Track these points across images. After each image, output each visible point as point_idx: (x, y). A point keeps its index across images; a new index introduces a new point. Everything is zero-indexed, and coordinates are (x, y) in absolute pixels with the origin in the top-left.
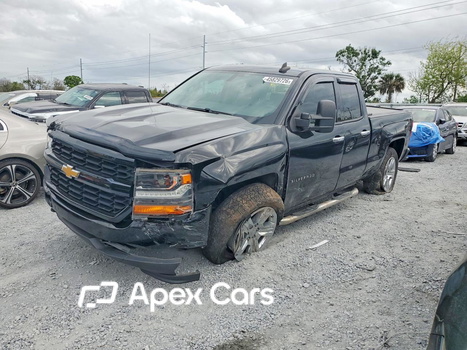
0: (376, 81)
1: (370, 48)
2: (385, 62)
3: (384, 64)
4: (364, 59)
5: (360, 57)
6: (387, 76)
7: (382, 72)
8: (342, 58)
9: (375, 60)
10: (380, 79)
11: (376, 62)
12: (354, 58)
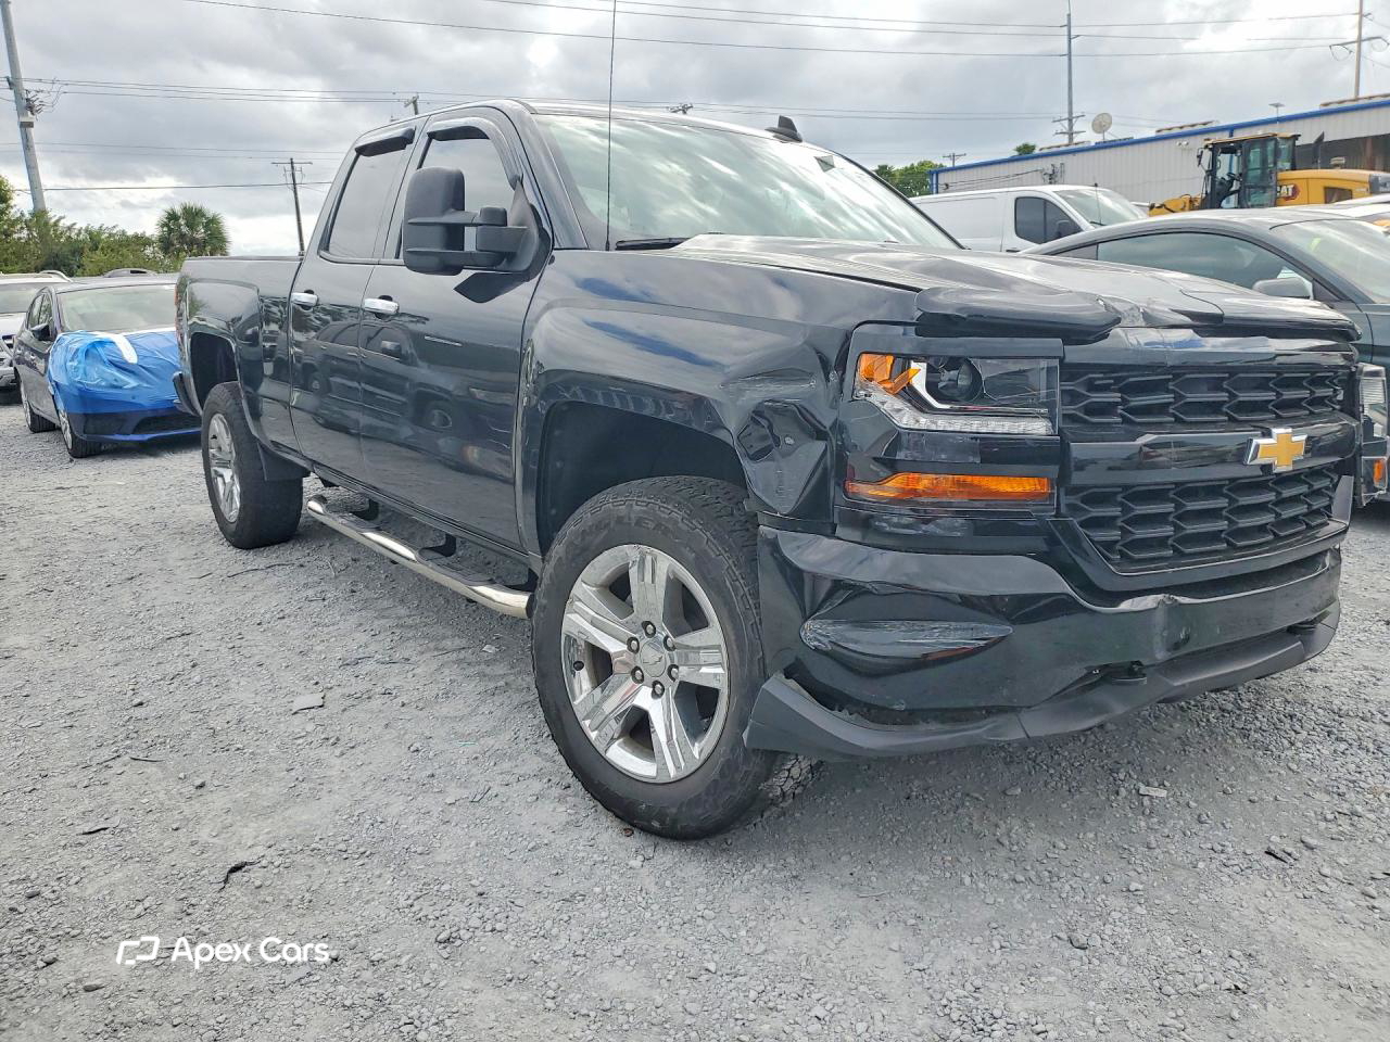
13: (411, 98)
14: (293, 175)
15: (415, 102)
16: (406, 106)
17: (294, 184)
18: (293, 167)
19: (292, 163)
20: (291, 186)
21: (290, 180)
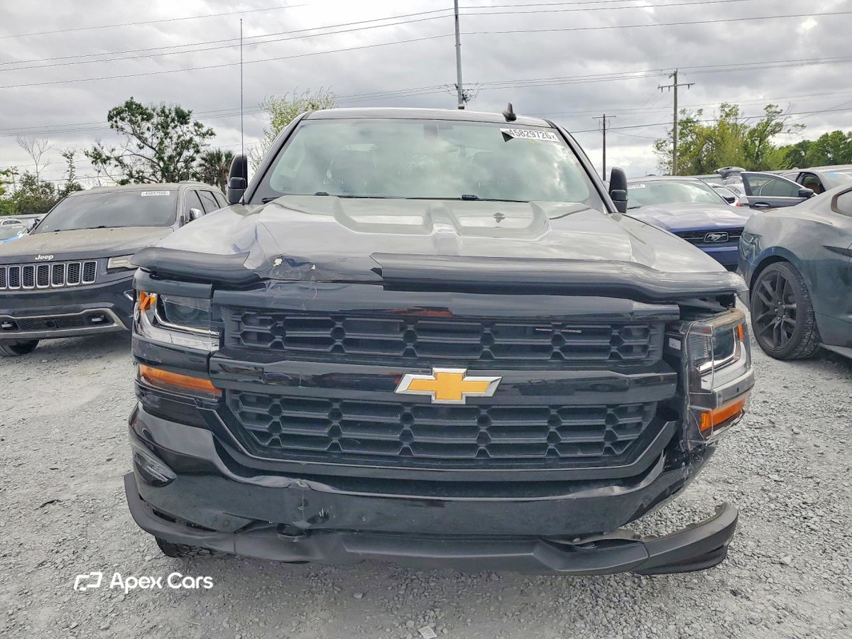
0: (194, 164)
1: (171, 105)
2: (204, 130)
3: (204, 135)
4: (164, 126)
5: (156, 120)
6: (211, 155)
7: (202, 149)
8: (120, 124)
9: (184, 127)
10: (198, 161)
11: (187, 131)
12: (145, 125)
13: (673, 72)
14: (604, 124)
15: (675, 74)
16: (670, 77)
17: (604, 130)
18: (604, 120)
19: (604, 117)
20: (602, 131)
21: (602, 127)
